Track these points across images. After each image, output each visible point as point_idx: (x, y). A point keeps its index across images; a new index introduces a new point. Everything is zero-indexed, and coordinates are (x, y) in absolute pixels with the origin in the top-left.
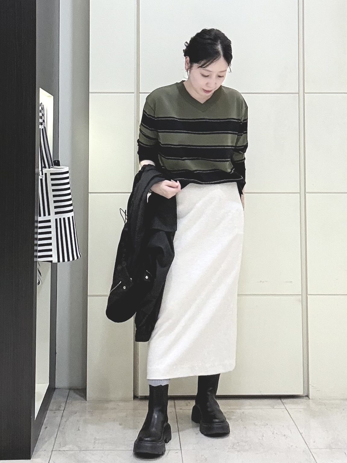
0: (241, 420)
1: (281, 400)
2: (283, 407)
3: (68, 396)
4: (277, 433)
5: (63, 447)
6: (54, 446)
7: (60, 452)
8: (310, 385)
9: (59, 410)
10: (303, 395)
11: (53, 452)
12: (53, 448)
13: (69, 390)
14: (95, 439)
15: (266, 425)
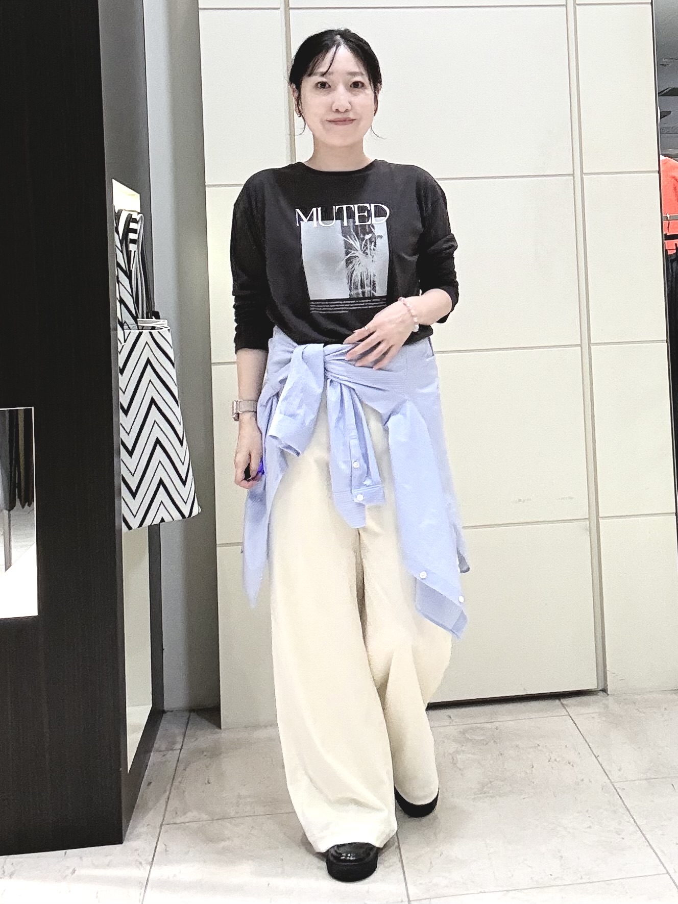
0: (495, 741)
1: (560, 700)
2: (564, 712)
3: (188, 723)
4: (556, 760)
5: (181, 817)
6: (164, 816)
7: (175, 825)
8: (608, 672)
9: (172, 750)
10: (598, 690)
11: (163, 827)
12: (163, 822)
13: (187, 714)
14: (239, 796)
15: (535, 747)
